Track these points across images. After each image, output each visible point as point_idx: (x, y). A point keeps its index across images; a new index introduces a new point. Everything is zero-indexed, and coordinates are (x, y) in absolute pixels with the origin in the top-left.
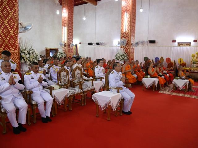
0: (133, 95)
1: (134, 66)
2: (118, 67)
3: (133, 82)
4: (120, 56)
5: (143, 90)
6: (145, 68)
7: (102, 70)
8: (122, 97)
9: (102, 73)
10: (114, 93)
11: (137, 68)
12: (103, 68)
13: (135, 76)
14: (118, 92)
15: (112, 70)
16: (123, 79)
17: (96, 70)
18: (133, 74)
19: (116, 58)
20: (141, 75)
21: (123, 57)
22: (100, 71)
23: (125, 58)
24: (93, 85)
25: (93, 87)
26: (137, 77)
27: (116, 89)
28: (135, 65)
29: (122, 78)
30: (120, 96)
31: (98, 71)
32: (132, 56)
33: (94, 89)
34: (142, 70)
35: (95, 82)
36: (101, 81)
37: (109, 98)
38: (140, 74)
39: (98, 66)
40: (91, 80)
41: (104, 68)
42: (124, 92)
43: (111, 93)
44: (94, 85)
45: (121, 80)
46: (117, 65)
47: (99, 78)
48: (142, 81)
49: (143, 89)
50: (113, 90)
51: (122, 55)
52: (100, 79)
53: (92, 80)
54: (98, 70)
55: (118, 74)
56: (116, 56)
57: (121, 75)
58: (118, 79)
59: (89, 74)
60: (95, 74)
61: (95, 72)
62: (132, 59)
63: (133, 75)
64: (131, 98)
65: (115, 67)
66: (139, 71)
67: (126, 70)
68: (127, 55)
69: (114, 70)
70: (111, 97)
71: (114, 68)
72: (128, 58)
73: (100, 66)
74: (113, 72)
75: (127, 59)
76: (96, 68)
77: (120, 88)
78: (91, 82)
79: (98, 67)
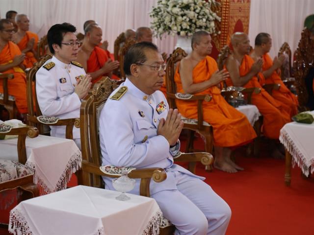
0: (221, 208)
1: (244, 60)
2: (149, 70)
3: (239, 142)
4: (177, 10)
5: (288, 184)
6: (300, 74)
7: (75, 82)
8: (165, 215)
9: (75, 95)
10: (122, 198)
11: (261, 75)
12: (82, 72)
13: (250, 111)
14: (145, 191)
15: (119, 83)
16: (170, 127)
17: (44, 80)
18: (237, 105)
19: (156, 19)
20: (280, 108)
21: (191, 14)
22: (63, 86)
23: (202, 22)
24: (23, 159)
25: (22, 168)
26: (261, 118)
27: (131, 176)
28: (253, 58)
29: (163, 122)
30: (154, 214)
31: (52, 84)
32: (240, 10)
33: (29, 180)
34: (288, 84)
35: (34, 144)
36: (69, 135)
37: (95, 221)
38: (273, 105)
39: (54, 60)
40: (14, 132)
41: (88, 71)
42: (177, 193)
43: (108, 196)
44: (30, 159)
45: (161, 130)
46: (143, 58)
47: (61, 123)
48: (281, 139)
49: (287, 176)
50: (116, 183)
51: (187, 7)
52: (63, 130)
53: (21, 134)
54: (54, 82)
55: (145, 104)
56: (156, 12)
57: (161, 105)
58: (148, 125)
59: (14, 104)
60: (40, 102)
61: (39, 90)
62: (241, 26)
63: (241, 108)
64: (211, 221)
65: (132, 67)
66: (270, 88)
67: (194, 83)
68: (214, 8)
69: (127, 83)
70: (104, 220)
71: (127, 72)
72: (216, 21)
73: (64, 59)
74: (123, 92)
75: (213, 24)
76: (42, 69)
77: (152, 171)
78: (14, 140)
79: (53, 65)
